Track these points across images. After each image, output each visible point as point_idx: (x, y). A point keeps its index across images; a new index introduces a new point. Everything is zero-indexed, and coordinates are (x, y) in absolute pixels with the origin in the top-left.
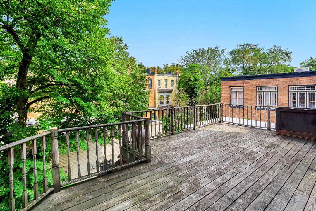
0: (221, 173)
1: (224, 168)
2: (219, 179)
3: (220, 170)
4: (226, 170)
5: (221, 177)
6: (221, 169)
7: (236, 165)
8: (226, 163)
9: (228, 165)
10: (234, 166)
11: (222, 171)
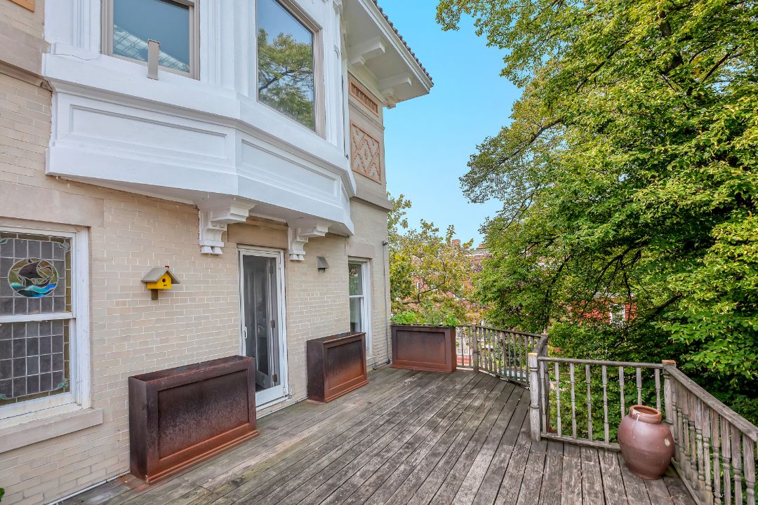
0: (407, 447)
1: (406, 456)
2: (408, 438)
3: (410, 451)
4: (401, 453)
5: (405, 441)
6: (409, 454)
7: (384, 467)
8: (402, 468)
9: (398, 465)
10: (388, 464)
11: (406, 450)
